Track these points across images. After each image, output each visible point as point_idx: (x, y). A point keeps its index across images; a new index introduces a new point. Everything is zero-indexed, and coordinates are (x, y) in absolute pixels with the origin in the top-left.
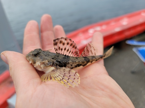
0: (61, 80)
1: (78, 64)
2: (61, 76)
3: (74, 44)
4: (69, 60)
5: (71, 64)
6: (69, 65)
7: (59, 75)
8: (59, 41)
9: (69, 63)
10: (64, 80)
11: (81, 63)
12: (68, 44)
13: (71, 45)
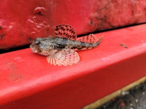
0: (64, 60)
1: (74, 47)
2: (63, 57)
3: (73, 30)
4: (67, 43)
5: (68, 46)
6: (67, 47)
7: (62, 56)
8: (61, 27)
9: (67, 45)
10: (66, 59)
11: (76, 46)
12: (68, 30)
13: (70, 30)
